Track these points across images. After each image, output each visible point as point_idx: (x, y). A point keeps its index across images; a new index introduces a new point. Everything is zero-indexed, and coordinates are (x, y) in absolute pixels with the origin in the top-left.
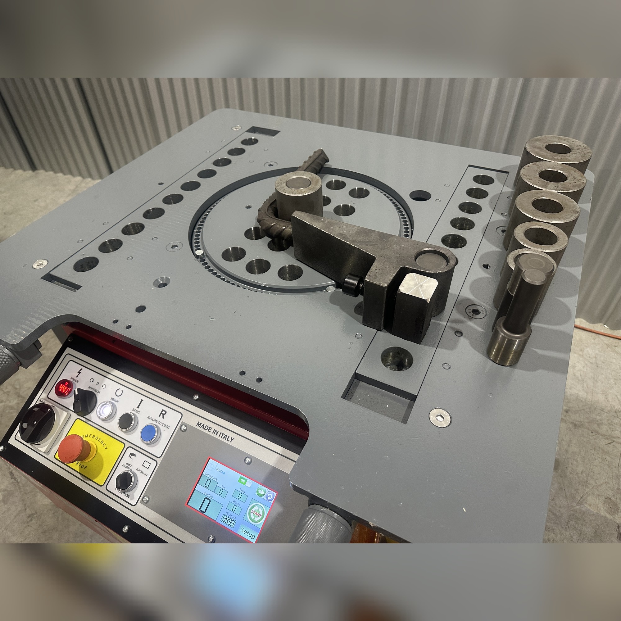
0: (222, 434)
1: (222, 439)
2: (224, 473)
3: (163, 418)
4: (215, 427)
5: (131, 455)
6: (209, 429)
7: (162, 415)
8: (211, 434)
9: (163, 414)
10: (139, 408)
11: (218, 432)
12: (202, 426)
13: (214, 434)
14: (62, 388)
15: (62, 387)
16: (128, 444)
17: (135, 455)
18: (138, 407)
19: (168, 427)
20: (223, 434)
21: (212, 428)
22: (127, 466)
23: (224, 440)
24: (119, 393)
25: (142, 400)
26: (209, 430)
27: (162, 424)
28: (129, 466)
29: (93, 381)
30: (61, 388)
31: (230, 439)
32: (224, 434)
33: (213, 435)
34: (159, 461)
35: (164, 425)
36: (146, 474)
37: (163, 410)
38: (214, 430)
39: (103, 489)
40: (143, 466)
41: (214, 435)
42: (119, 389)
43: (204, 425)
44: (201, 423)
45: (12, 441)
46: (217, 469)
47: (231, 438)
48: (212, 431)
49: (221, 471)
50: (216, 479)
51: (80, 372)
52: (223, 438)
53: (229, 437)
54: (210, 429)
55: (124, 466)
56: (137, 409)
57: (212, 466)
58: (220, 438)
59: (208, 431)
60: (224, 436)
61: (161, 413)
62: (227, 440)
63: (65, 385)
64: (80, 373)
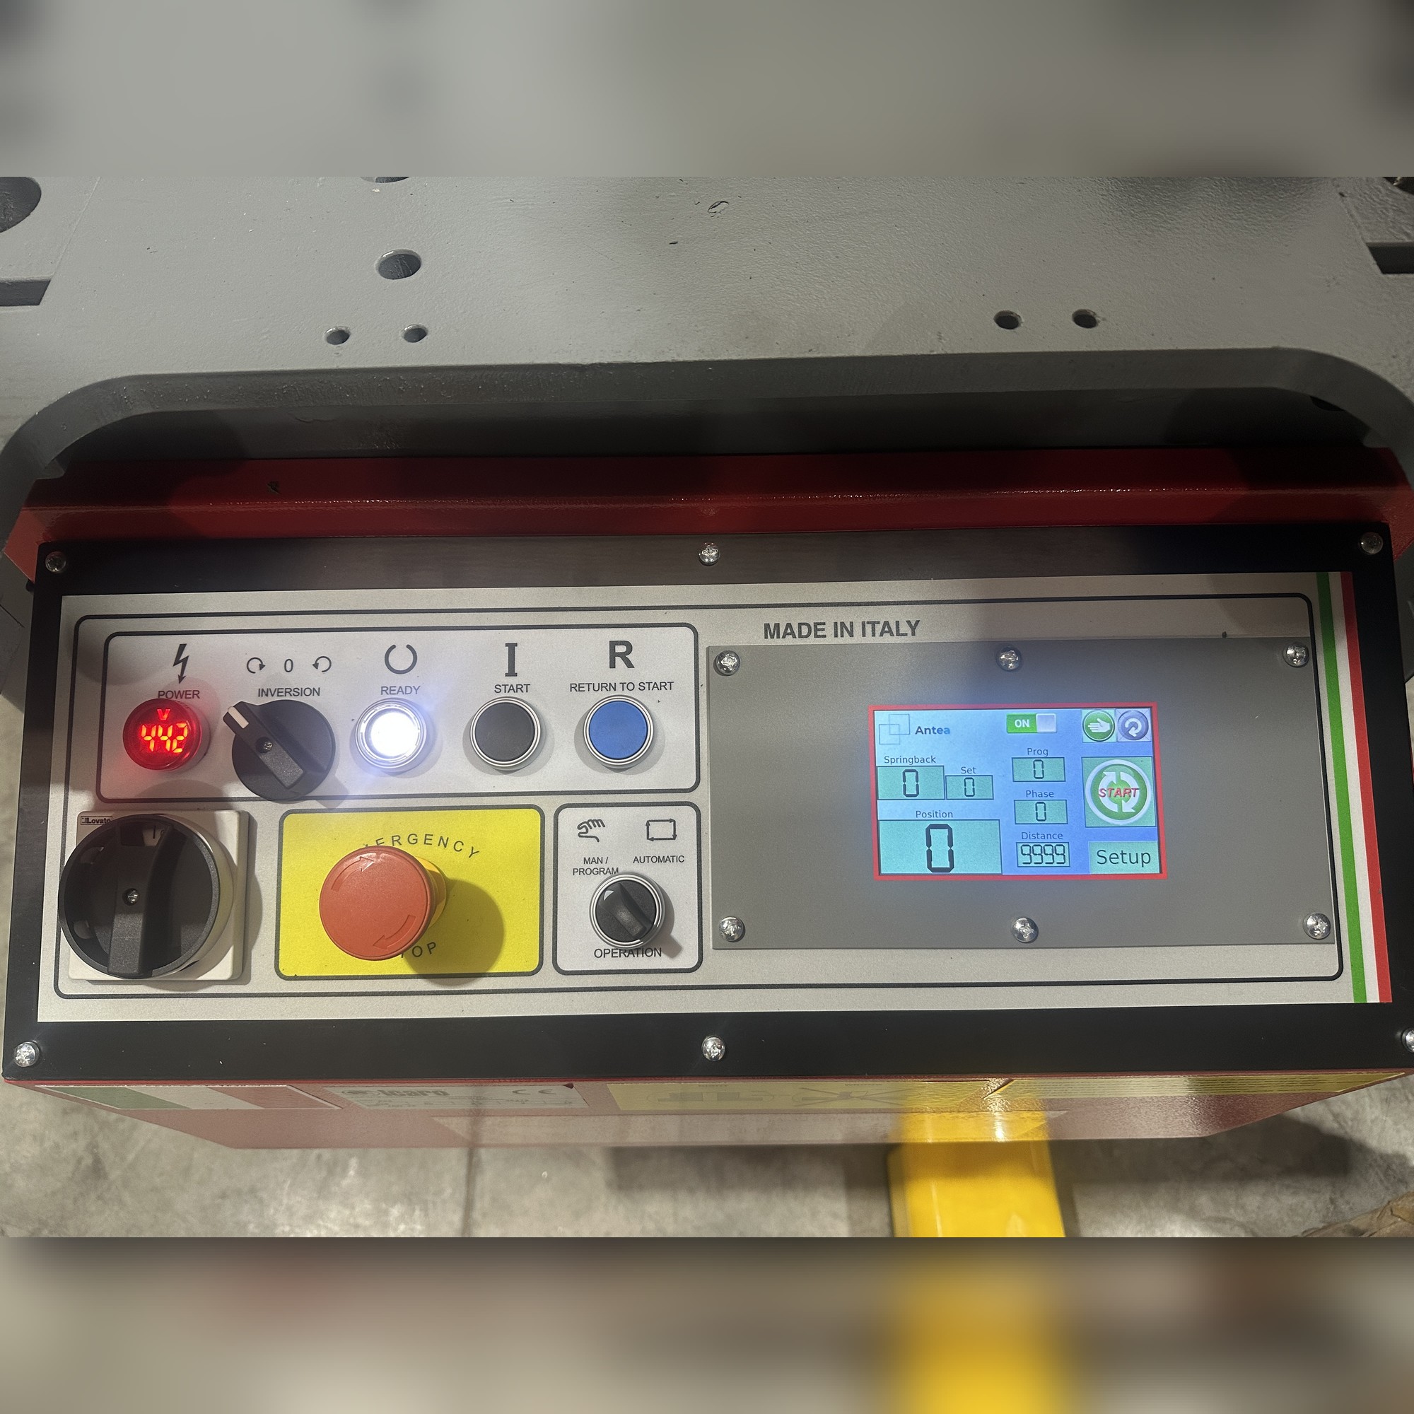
0: (869, 628)
1: (878, 640)
2: (948, 731)
3: (630, 665)
4: (830, 617)
5: (584, 830)
6: (817, 629)
7: (618, 660)
8: (830, 640)
9: (620, 654)
10: (516, 675)
11: (851, 623)
12: (786, 629)
13: (842, 636)
14: (156, 739)
15: (153, 733)
16: (549, 805)
17: (599, 823)
18: (512, 673)
19: (668, 686)
20: (873, 624)
21: (824, 624)
22: (593, 866)
23: (887, 639)
24: (401, 659)
25: (512, 647)
26: (820, 633)
27: (637, 687)
28: (599, 866)
29: (262, 666)
30: (149, 738)
31: (904, 628)
32: (879, 623)
33: (840, 641)
34: (702, 797)
35: (646, 686)
36: (679, 859)
37: (613, 644)
38: (836, 624)
39: (548, 978)
40: (652, 839)
41: (847, 639)
42: (394, 647)
43: (789, 626)
44: (777, 626)
45: (51, 1010)
46: (919, 730)
47: (909, 622)
48: (829, 630)
49: (934, 729)
50: (930, 760)
51: (183, 657)
52: (881, 635)
53: (897, 623)
54: (819, 627)
55: (581, 871)
56: (512, 681)
57: (894, 730)
58: (869, 639)
59: (816, 636)
60: (879, 628)
61: (613, 655)
62: (898, 634)
63: (158, 723)
64: (185, 661)
